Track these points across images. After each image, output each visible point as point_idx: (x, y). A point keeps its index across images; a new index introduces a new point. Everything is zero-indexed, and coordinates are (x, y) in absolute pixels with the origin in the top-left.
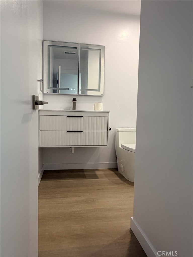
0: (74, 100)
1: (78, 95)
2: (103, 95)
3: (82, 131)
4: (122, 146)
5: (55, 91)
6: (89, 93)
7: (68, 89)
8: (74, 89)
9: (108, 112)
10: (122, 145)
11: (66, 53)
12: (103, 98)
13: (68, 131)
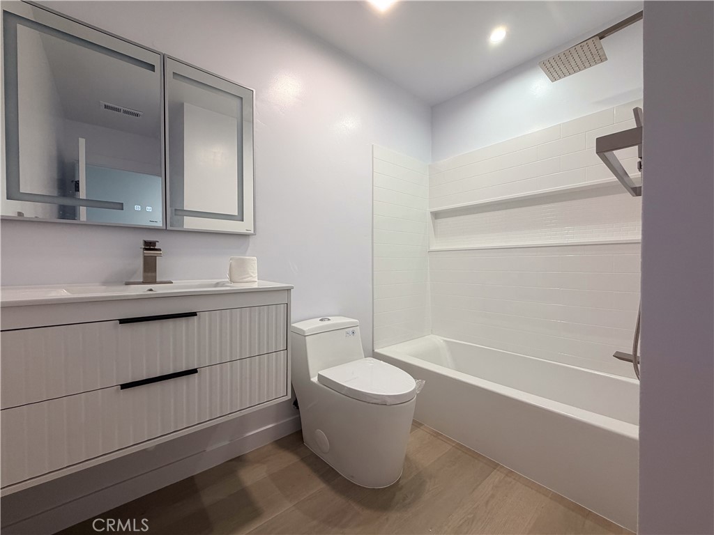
0: (149, 246)
1: (164, 230)
2: (252, 232)
3: (195, 371)
4: (320, 377)
5: (67, 213)
6: (190, 223)
7: (120, 206)
8: (149, 209)
9: (288, 290)
10: (319, 375)
11: (106, 107)
12: (251, 239)
13: (124, 386)
